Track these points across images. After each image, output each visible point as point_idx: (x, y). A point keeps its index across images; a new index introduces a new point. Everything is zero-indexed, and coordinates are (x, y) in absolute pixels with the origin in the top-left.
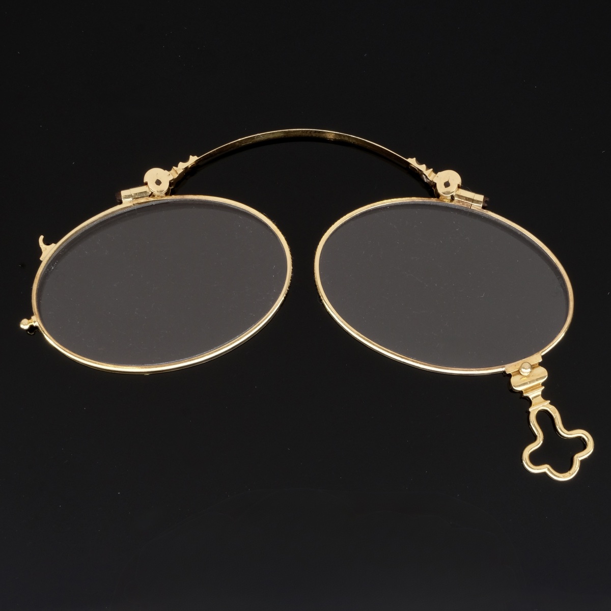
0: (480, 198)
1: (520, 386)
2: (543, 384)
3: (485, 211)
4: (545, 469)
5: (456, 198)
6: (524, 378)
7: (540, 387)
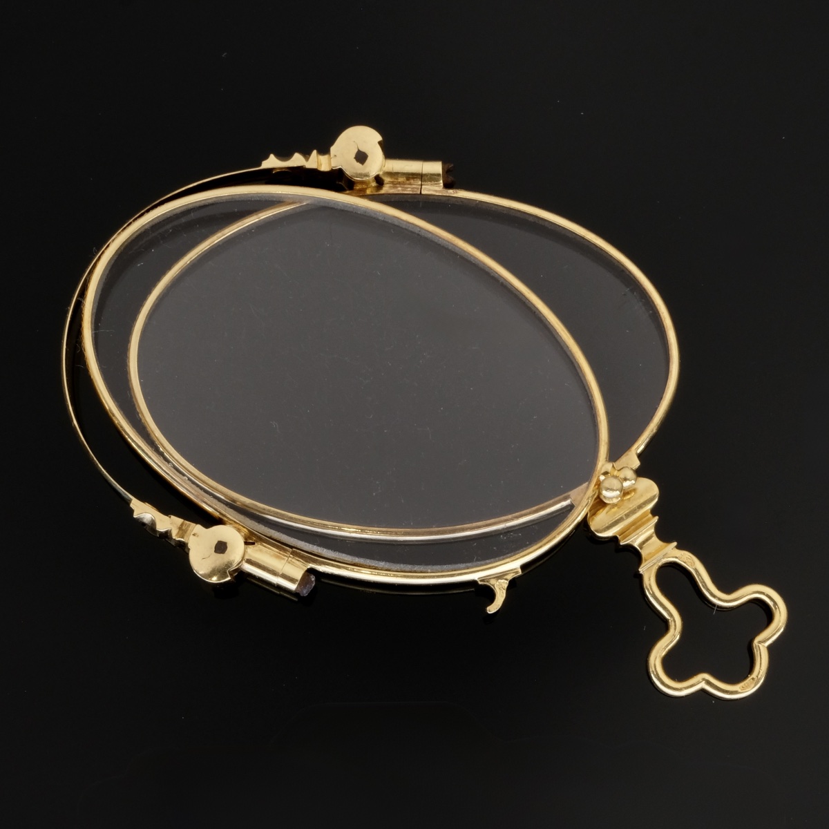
0: (436, 167)
1: (609, 528)
2: (654, 512)
3: (451, 193)
4: (701, 682)
5: (387, 179)
6: (613, 510)
7: (649, 520)
